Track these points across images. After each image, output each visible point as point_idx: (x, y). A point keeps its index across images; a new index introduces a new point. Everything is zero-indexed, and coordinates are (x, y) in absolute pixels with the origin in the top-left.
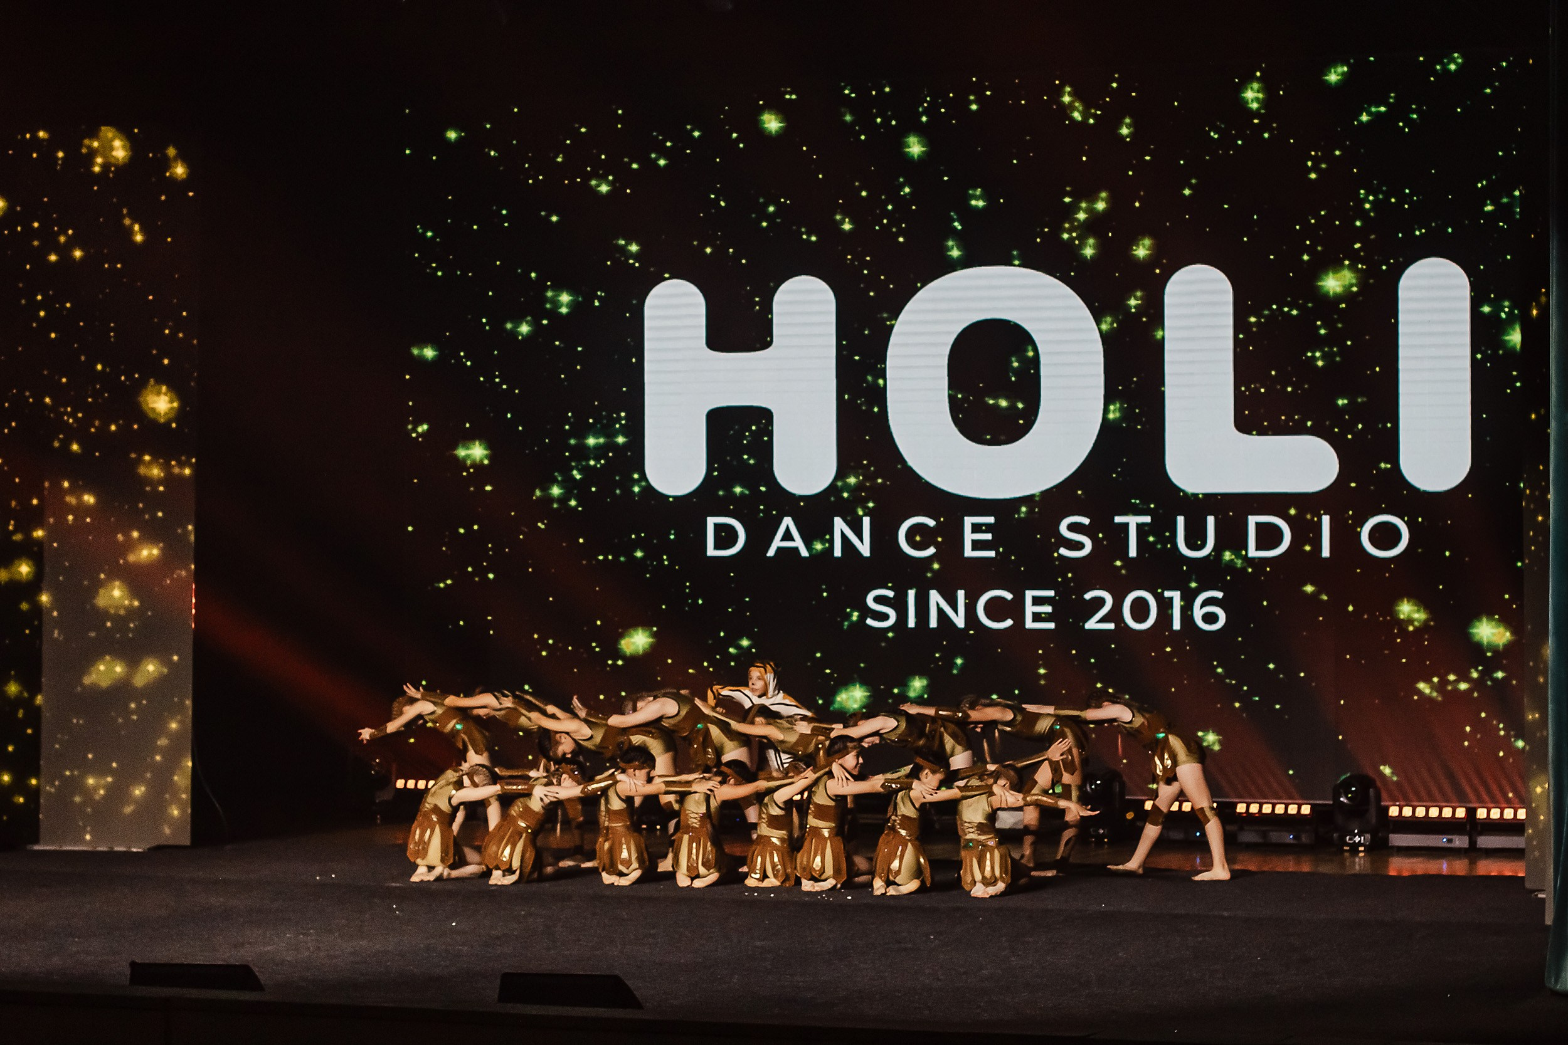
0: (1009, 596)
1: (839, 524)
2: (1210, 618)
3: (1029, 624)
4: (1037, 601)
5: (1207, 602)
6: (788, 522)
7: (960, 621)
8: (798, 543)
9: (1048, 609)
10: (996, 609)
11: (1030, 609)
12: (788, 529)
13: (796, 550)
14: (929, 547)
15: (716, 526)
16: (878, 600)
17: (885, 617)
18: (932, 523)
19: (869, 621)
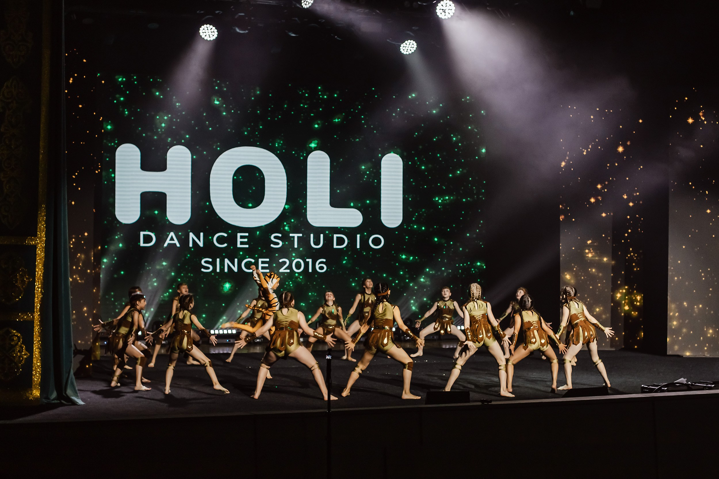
0: (253, 261)
1: (192, 235)
2: (321, 268)
4: (263, 262)
5: (320, 263)
6: (172, 234)
7: (235, 269)
8: (176, 242)
9: (267, 265)
10: (248, 265)
11: (260, 265)
13: (175, 244)
14: (225, 243)
15: (144, 235)
16: (206, 262)
17: (208, 268)
18: (226, 235)
19: (202, 270)
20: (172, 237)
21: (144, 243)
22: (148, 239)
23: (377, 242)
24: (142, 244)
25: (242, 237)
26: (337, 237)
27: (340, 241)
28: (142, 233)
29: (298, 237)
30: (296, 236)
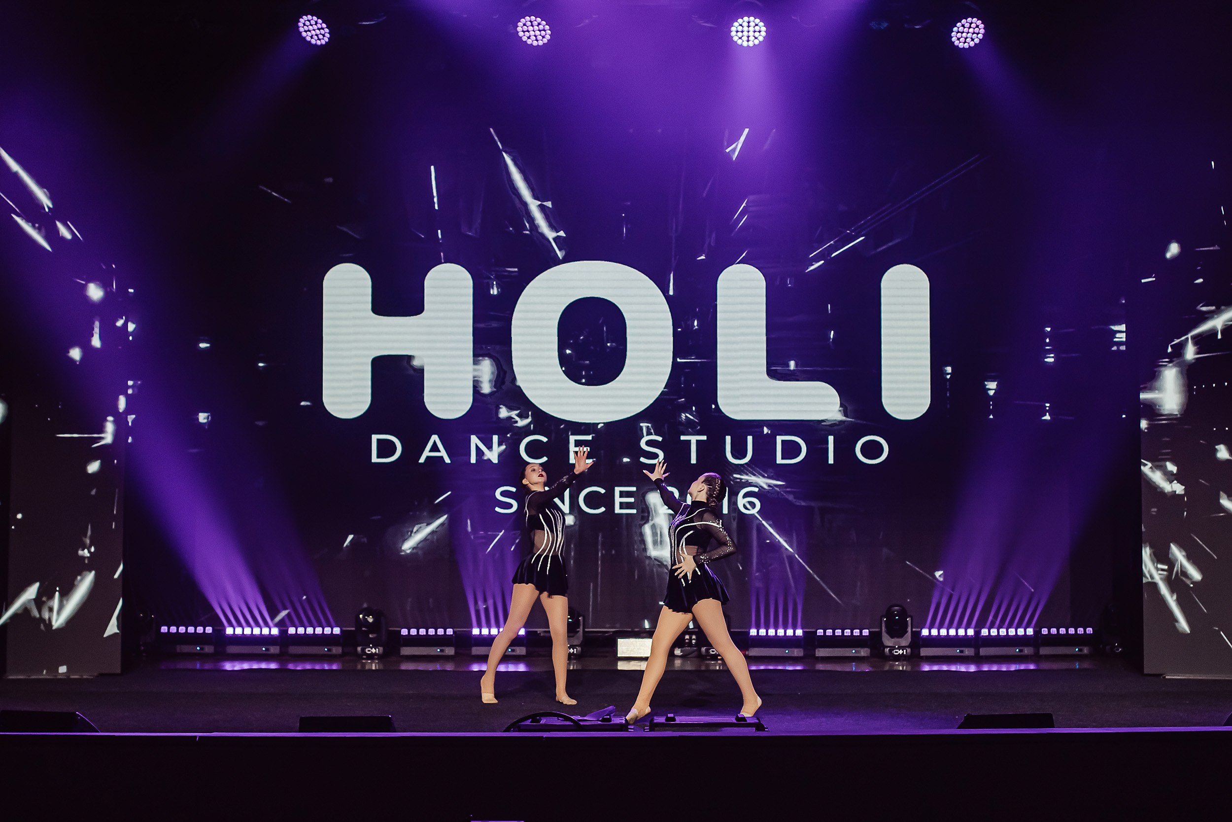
0: (603, 491)
1: (474, 440)
2: (749, 506)
3: (617, 510)
4: (622, 494)
5: (746, 495)
6: (435, 438)
8: (443, 453)
9: (632, 500)
10: (592, 501)
11: (618, 500)
12: (435, 443)
13: (442, 457)
14: (543, 457)
15: (378, 440)
16: (503, 494)
17: (510, 506)
18: (545, 439)
19: (497, 509)
20: (435, 442)
21: (378, 457)
22: (386, 448)
23: (872, 450)
24: (375, 459)
25: (578, 443)
26: (783, 441)
27: (791, 450)
28: (375, 438)
29: (698, 441)
30: (694, 439)
